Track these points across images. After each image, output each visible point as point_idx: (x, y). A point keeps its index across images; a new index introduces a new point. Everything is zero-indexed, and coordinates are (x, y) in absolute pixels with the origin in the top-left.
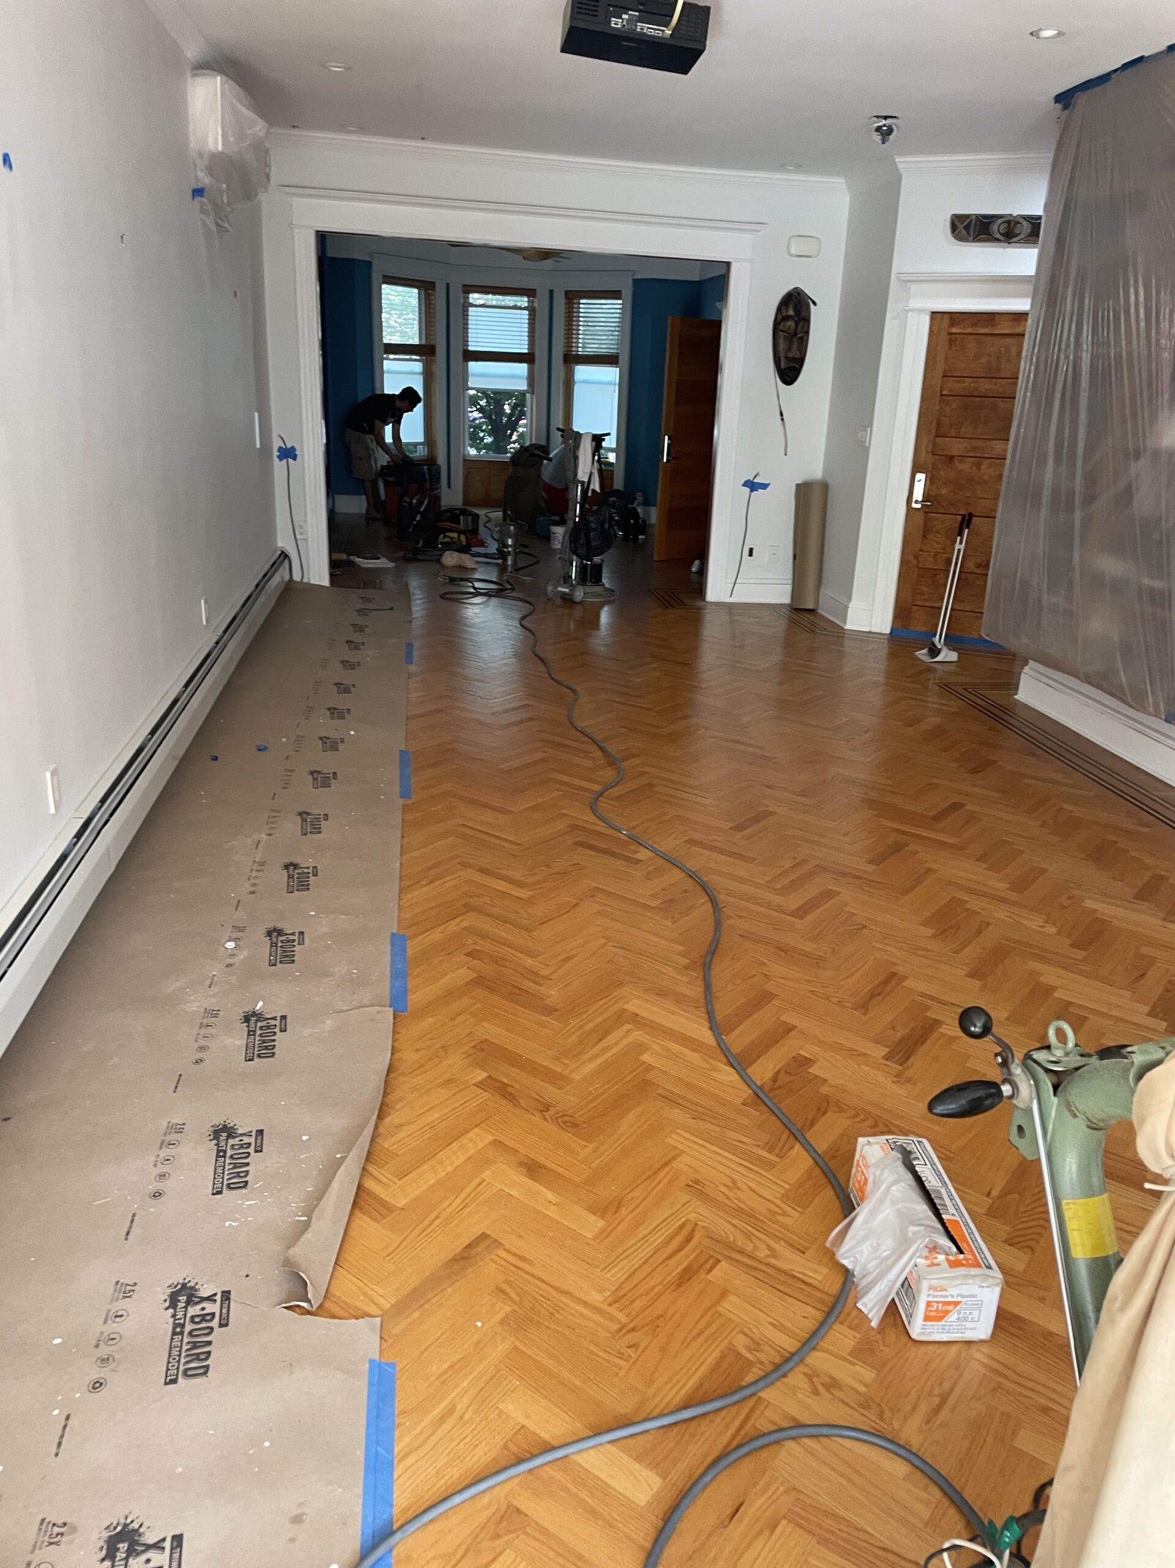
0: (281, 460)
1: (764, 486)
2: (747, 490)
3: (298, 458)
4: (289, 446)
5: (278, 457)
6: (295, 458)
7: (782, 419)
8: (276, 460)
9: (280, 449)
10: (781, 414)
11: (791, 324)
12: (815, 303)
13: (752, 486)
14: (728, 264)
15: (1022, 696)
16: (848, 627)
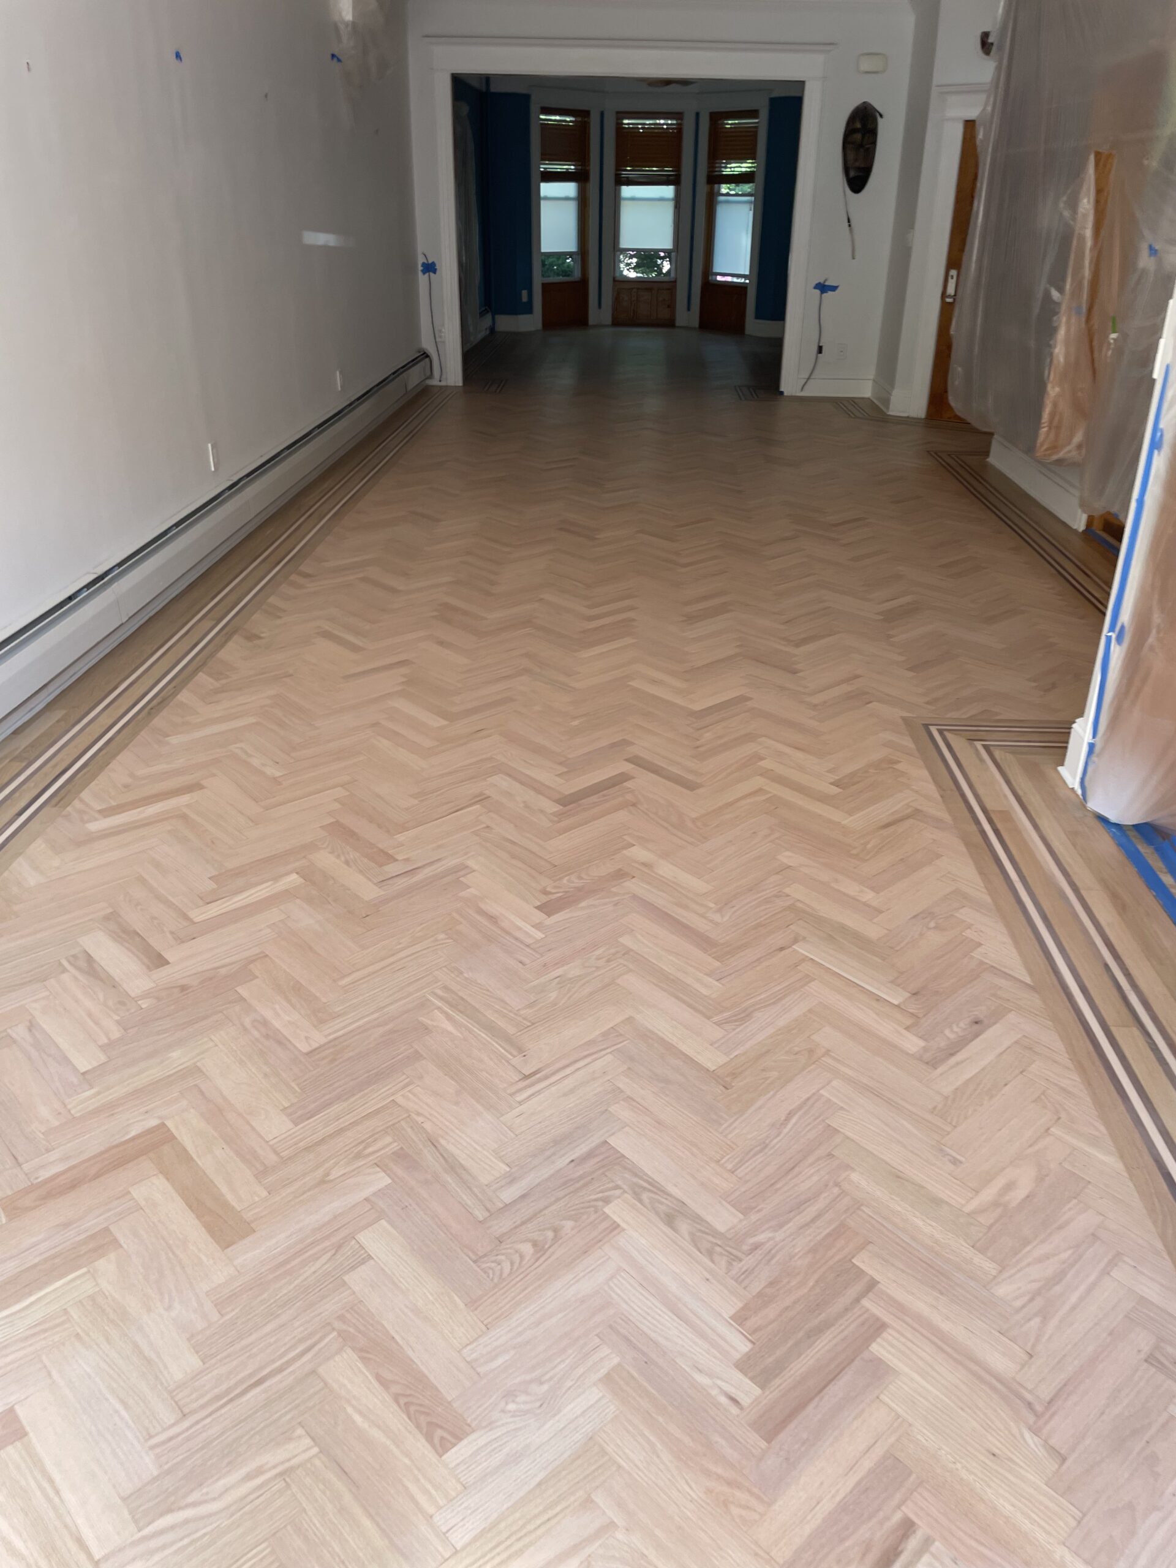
0: (424, 274)
1: (834, 288)
2: (818, 292)
3: (438, 272)
4: (430, 262)
5: (422, 271)
6: (435, 271)
7: (850, 226)
8: (420, 273)
9: (423, 264)
10: (849, 221)
11: (858, 137)
12: (881, 116)
13: (823, 288)
14: (803, 83)
15: (992, 460)
16: (890, 413)
